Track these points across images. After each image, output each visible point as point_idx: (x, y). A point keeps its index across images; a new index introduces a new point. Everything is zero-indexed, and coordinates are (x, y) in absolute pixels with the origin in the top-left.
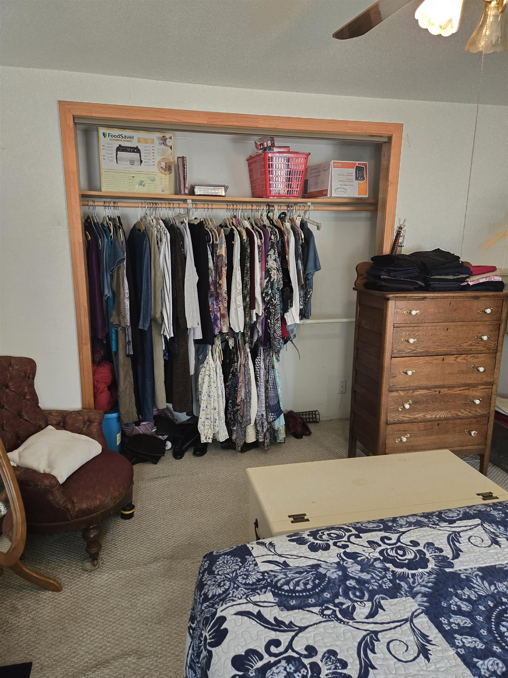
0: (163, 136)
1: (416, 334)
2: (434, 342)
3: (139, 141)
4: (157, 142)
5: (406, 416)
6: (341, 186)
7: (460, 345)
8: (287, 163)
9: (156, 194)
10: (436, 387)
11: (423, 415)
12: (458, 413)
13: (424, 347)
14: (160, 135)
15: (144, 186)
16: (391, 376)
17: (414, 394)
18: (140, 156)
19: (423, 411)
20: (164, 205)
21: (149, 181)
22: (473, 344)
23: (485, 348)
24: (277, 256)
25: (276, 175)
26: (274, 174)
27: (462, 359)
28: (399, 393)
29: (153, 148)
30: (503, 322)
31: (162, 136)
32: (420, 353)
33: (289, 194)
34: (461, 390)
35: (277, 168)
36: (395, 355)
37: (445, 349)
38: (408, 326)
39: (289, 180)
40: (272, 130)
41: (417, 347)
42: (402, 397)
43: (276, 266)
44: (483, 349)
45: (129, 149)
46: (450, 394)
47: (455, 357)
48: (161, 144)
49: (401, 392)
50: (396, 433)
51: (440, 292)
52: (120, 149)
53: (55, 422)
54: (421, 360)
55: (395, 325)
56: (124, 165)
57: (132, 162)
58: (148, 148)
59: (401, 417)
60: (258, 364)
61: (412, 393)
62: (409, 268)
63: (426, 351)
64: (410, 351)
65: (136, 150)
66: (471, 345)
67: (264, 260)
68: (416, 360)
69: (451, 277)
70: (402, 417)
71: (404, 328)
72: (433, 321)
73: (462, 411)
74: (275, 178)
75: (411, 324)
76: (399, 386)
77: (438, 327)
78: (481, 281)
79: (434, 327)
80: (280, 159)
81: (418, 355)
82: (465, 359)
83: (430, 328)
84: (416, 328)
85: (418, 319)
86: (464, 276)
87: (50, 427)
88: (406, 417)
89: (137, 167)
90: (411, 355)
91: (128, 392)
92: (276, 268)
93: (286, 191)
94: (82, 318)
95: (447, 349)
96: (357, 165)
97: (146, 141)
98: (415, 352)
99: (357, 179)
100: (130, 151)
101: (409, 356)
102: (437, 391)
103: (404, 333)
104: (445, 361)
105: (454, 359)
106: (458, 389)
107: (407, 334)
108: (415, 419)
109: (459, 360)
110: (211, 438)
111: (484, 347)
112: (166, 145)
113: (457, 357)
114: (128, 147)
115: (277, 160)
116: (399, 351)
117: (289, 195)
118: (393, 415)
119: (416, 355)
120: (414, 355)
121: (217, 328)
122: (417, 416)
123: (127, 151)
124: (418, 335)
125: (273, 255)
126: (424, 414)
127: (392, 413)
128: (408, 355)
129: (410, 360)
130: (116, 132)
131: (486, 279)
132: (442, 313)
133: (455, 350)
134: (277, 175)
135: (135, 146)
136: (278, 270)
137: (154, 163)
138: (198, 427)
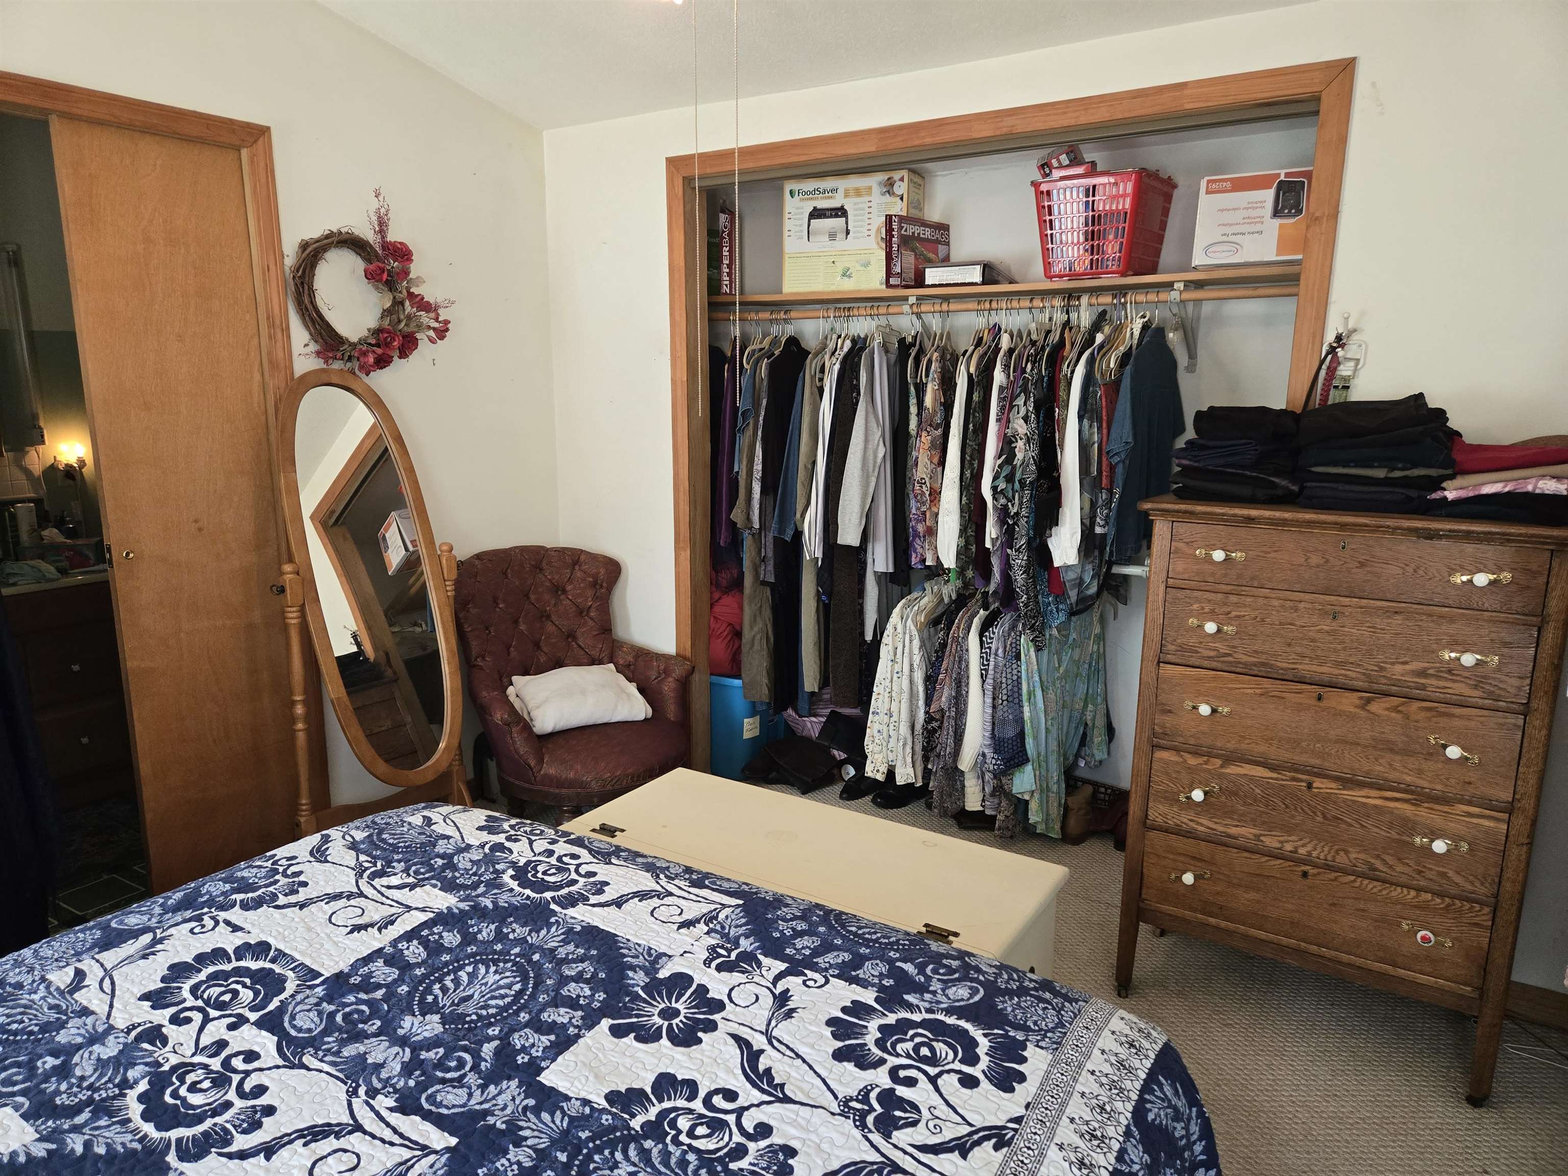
0: (889, 179)
1: (1234, 614)
2: (1289, 645)
3: (846, 195)
4: (876, 190)
5: (1200, 821)
6: (1225, 238)
7: (1382, 669)
8: (1085, 199)
9: (871, 291)
10: (1295, 768)
11: (1255, 835)
12: (1373, 861)
13: (1256, 652)
14: (882, 177)
15: (850, 277)
16: (1159, 707)
17: (1228, 771)
18: (847, 223)
19: (1254, 823)
20: (863, 312)
21: (859, 267)
22: (1431, 671)
23: (1477, 693)
24: (1031, 409)
25: (1061, 228)
26: (1057, 228)
27: (1387, 709)
28: (1182, 756)
29: (870, 204)
30: (1552, 625)
31: (886, 178)
32: (1245, 664)
33: (1096, 269)
34: (1387, 799)
35: (1062, 212)
36: (1170, 658)
37: (1324, 669)
38: (1206, 588)
39: (1091, 236)
40: (1067, 130)
41: (1234, 647)
42: (1190, 770)
43: (1025, 431)
44: (1467, 691)
45: (828, 213)
46: (1345, 801)
47: (1361, 698)
48: (883, 194)
49: (1186, 755)
50: (1171, 856)
51: (1331, 512)
52: (816, 214)
53: (621, 662)
54: (1248, 686)
55: (1171, 581)
56: (821, 243)
57: (832, 236)
58: (861, 206)
59: (1185, 821)
60: (988, 643)
61: (1222, 766)
62: (1236, 442)
63: (1264, 664)
64: (1212, 654)
65: (840, 212)
66: (1423, 673)
67: (1005, 420)
68: (1232, 681)
69: (1380, 473)
70: (1191, 820)
71: (1196, 594)
72: (1286, 587)
73: (1389, 859)
74: (1058, 235)
75: (1217, 586)
76: (1181, 739)
77: (1302, 605)
78: (1488, 490)
79: (1291, 604)
80: (1068, 193)
81: (1238, 670)
82: (1399, 712)
83: (1276, 603)
84: (1233, 599)
85: (1240, 576)
86: (1433, 472)
87: (611, 666)
88: (1202, 825)
89: (841, 243)
90: (1214, 665)
91: (757, 647)
92: (1026, 434)
93: (1087, 262)
94: (681, 506)
95: (1336, 672)
96: (1282, 178)
97: (858, 192)
98: (1230, 659)
99: (1276, 213)
100: (831, 216)
101: (1209, 666)
102: (1302, 781)
103: (1195, 606)
104: (1324, 703)
105: (1358, 702)
106: (1374, 793)
107: (1207, 610)
108: (1229, 836)
109: (1374, 707)
110: (881, 771)
111: (1476, 687)
112: (894, 193)
113: (1369, 701)
114: (828, 209)
115: (1062, 197)
116: (1182, 648)
117: (1094, 270)
118: (1162, 808)
119: (1233, 669)
120: (1227, 669)
121: (914, 555)
122: (1233, 831)
123: (825, 217)
124: (1238, 617)
125: (1023, 405)
126: (1258, 832)
127: (1160, 802)
128: (1206, 663)
129: (1214, 678)
130: (809, 185)
131: (1505, 487)
132: (1318, 566)
133: (1363, 677)
134: (1063, 227)
135: (839, 205)
136: (1028, 441)
137: (869, 233)
138: (865, 743)
